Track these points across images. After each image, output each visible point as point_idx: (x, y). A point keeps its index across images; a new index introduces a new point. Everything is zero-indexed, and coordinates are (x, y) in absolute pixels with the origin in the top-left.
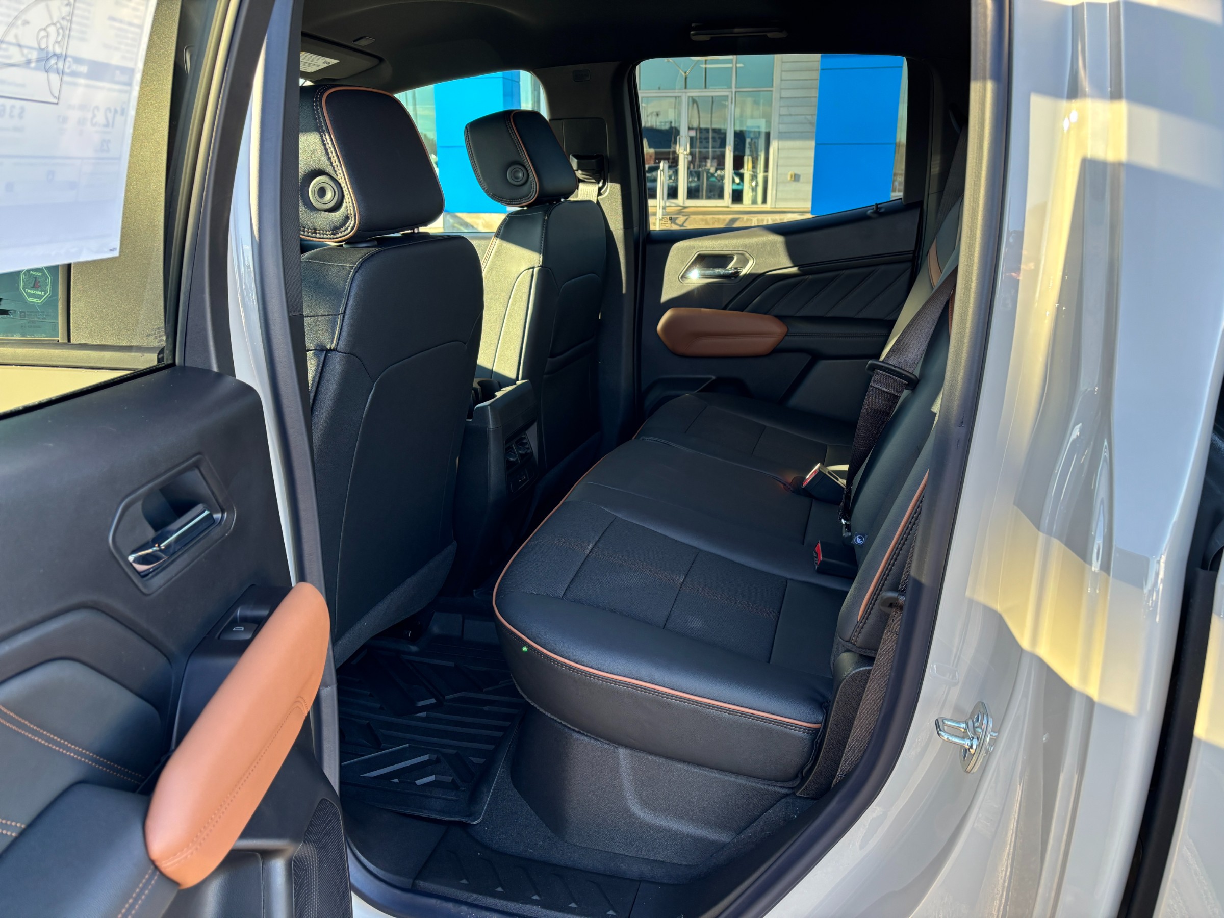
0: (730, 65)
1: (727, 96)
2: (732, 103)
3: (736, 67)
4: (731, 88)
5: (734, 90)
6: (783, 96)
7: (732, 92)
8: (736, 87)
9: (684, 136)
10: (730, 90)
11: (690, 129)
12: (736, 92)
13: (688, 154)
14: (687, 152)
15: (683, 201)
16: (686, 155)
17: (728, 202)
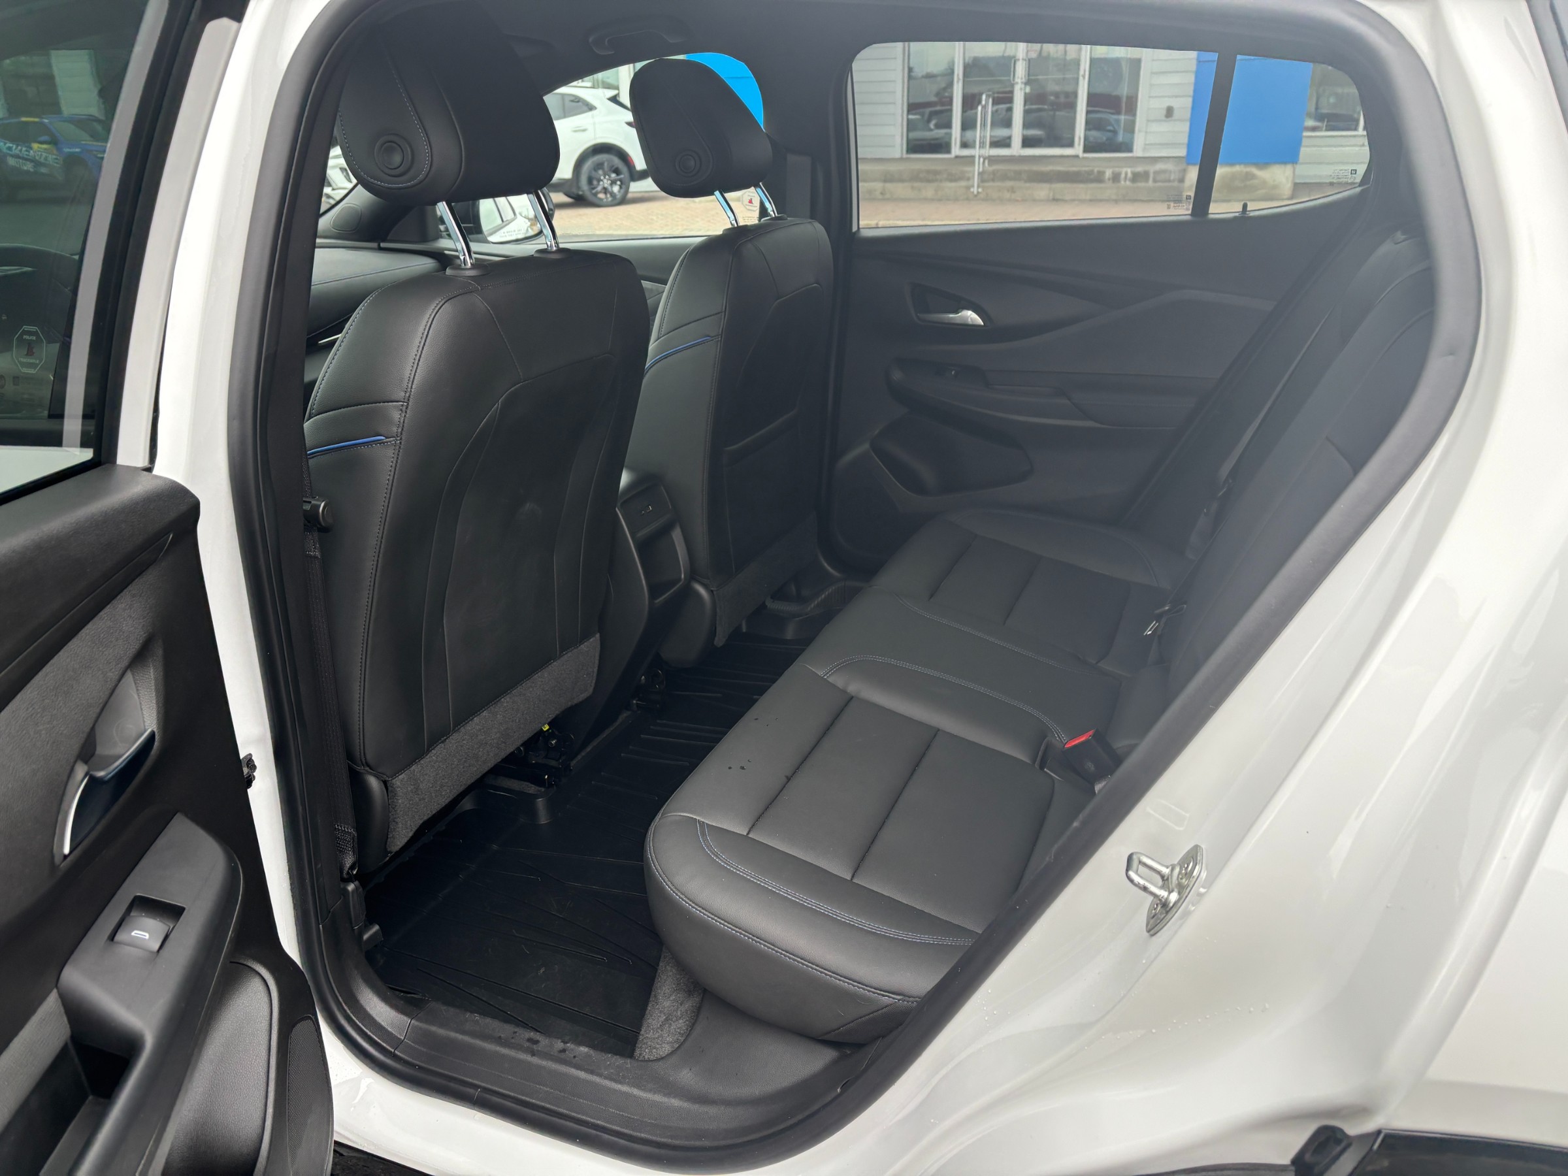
9: (1021, 58)
11: (1029, 50)
13: (1026, 84)
14: (1024, 80)
15: (1016, 149)
16: (1023, 86)
17: (1078, 149)
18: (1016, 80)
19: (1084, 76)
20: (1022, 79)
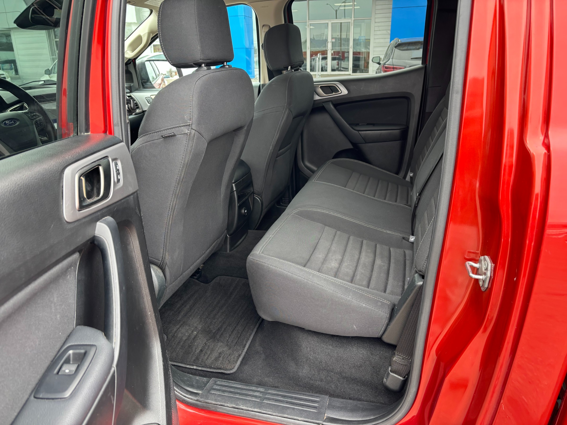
0: (351, 8)
1: (350, 22)
2: (352, 25)
3: (354, 8)
4: (352, 18)
5: (353, 19)
6: (376, 21)
7: (352, 20)
8: (354, 18)
9: (329, 41)
10: (351, 19)
11: (332, 38)
12: (354, 20)
13: (332, 50)
14: (331, 49)
15: (329, 72)
16: (331, 51)
17: (350, 71)
18: (328, 49)
19: (351, 48)
20: (330, 48)
